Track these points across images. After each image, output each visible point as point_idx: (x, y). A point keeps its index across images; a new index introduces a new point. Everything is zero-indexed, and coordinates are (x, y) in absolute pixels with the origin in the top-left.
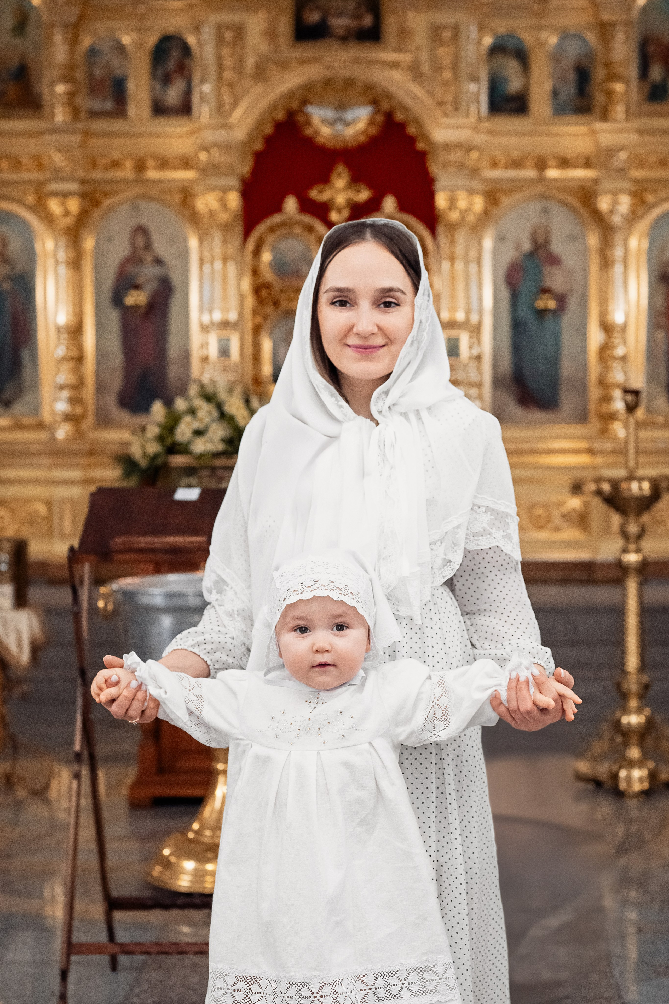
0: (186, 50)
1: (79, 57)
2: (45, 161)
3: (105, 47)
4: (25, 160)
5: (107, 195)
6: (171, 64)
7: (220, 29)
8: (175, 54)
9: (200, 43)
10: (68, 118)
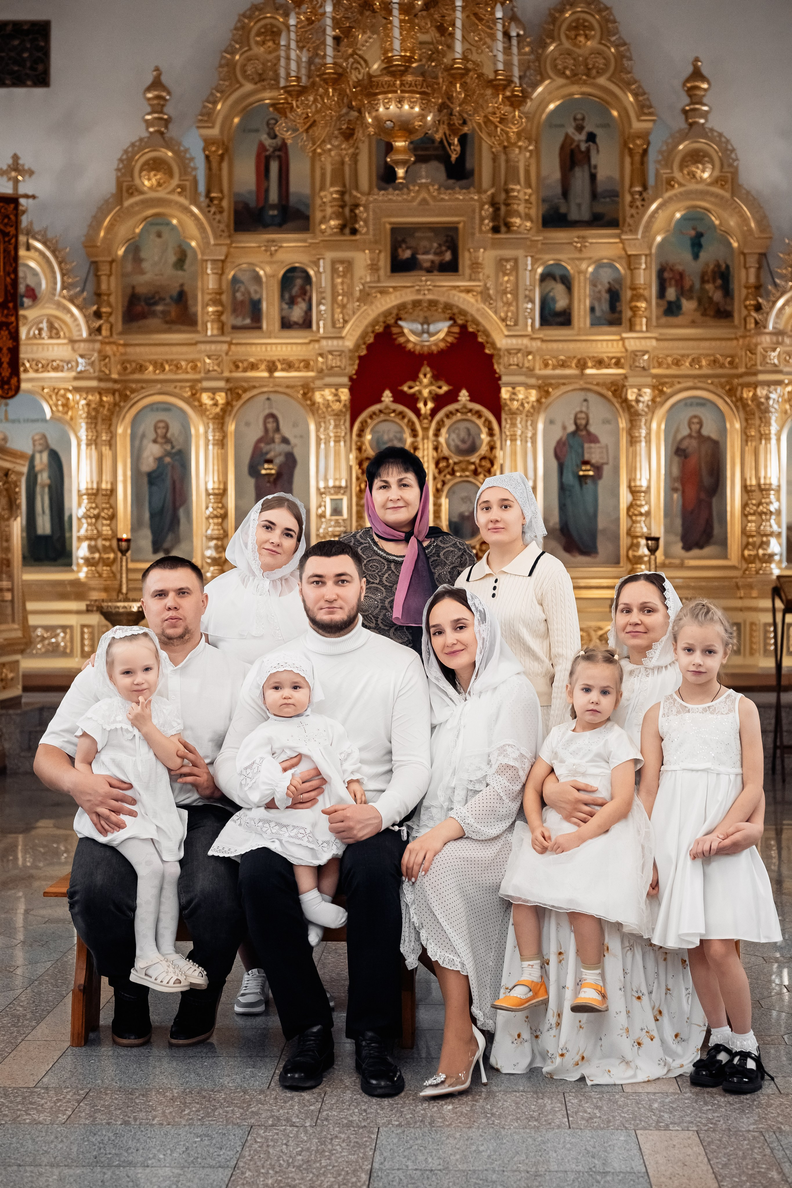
0: (308, 279)
2: (199, 364)
3: (245, 277)
4: (183, 364)
5: (245, 391)
6: (295, 290)
7: (334, 262)
8: (299, 282)
9: (318, 273)
10: (215, 332)
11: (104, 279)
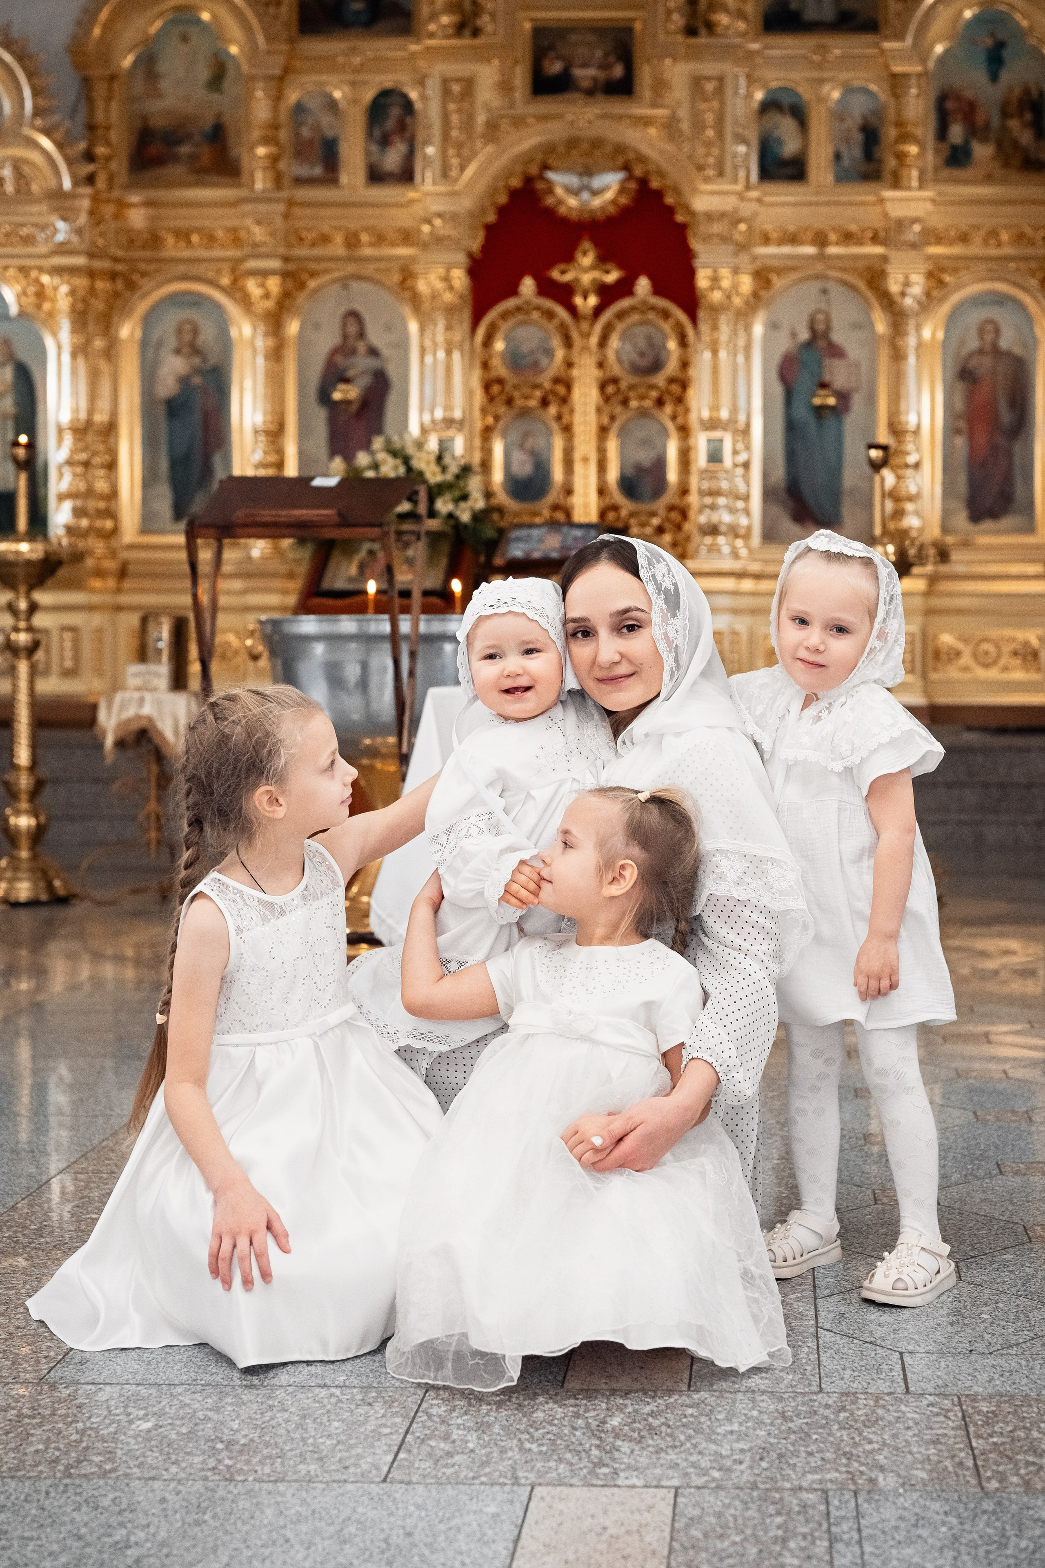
0: (408, 106)
1: (283, 115)
2: (243, 234)
3: (313, 104)
4: (220, 234)
5: (313, 275)
6: (390, 124)
7: (445, 82)
8: (395, 112)
9: (424, 98)
10: (270, 185)
11: (100, 104)
